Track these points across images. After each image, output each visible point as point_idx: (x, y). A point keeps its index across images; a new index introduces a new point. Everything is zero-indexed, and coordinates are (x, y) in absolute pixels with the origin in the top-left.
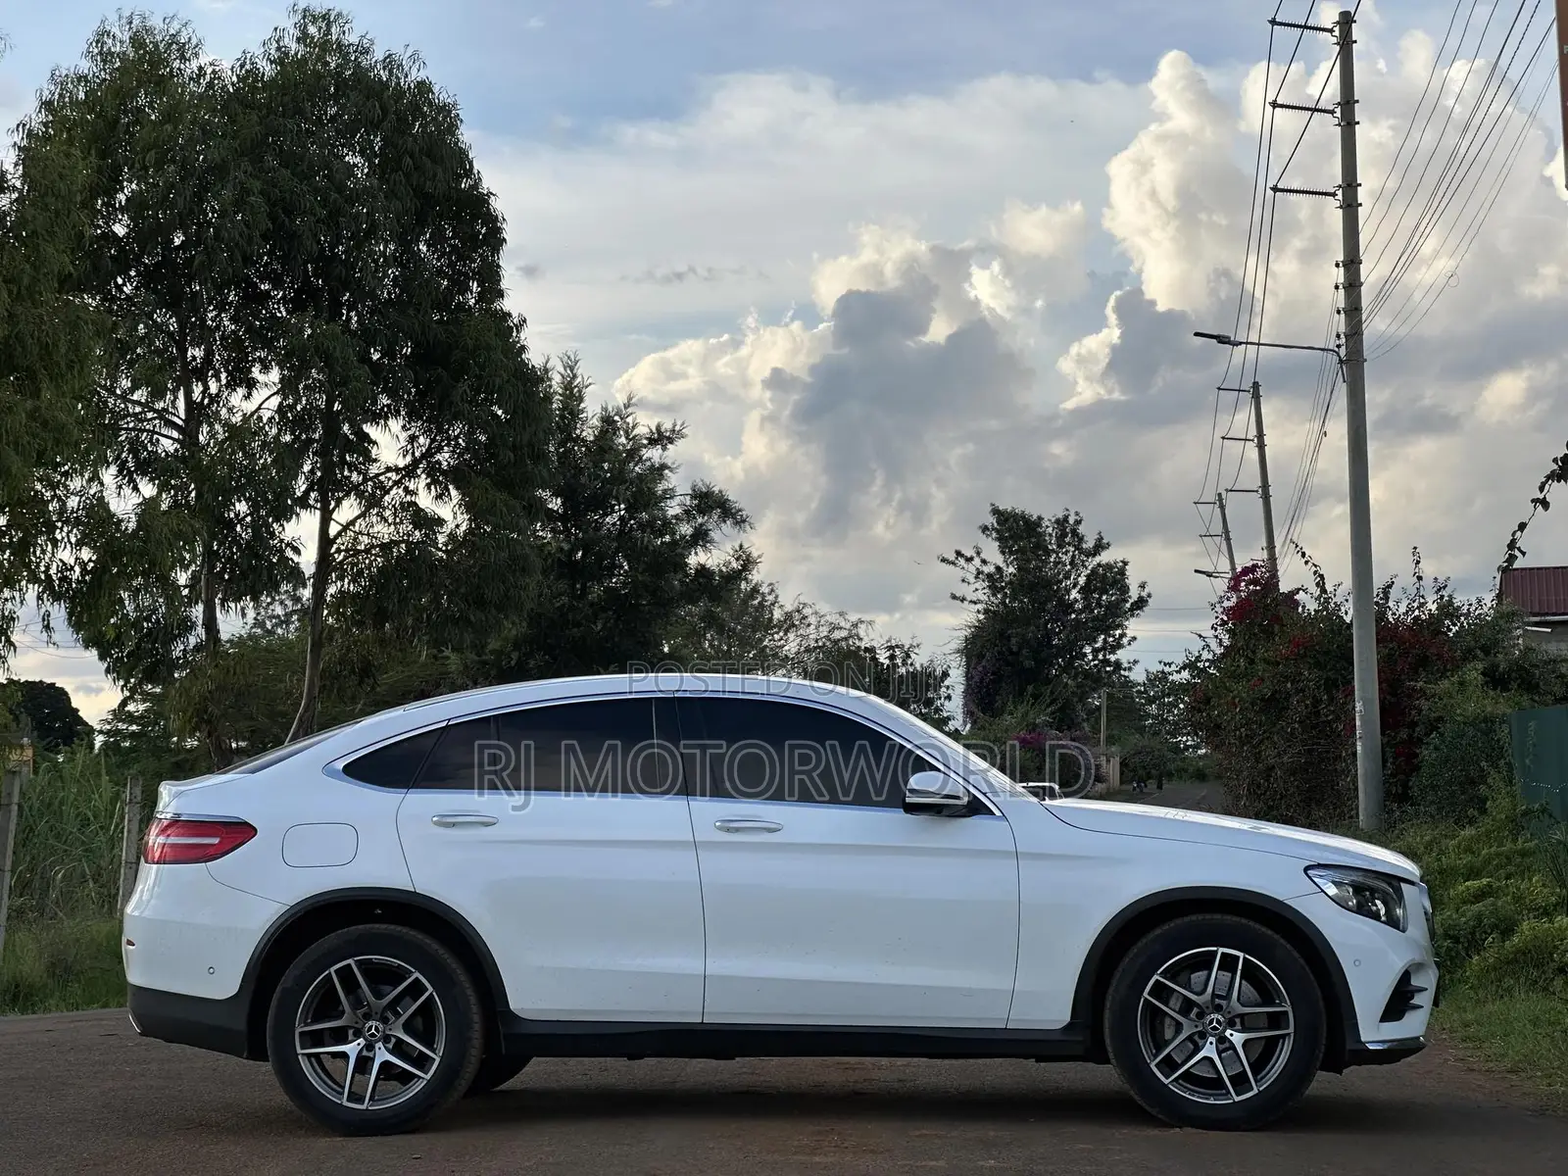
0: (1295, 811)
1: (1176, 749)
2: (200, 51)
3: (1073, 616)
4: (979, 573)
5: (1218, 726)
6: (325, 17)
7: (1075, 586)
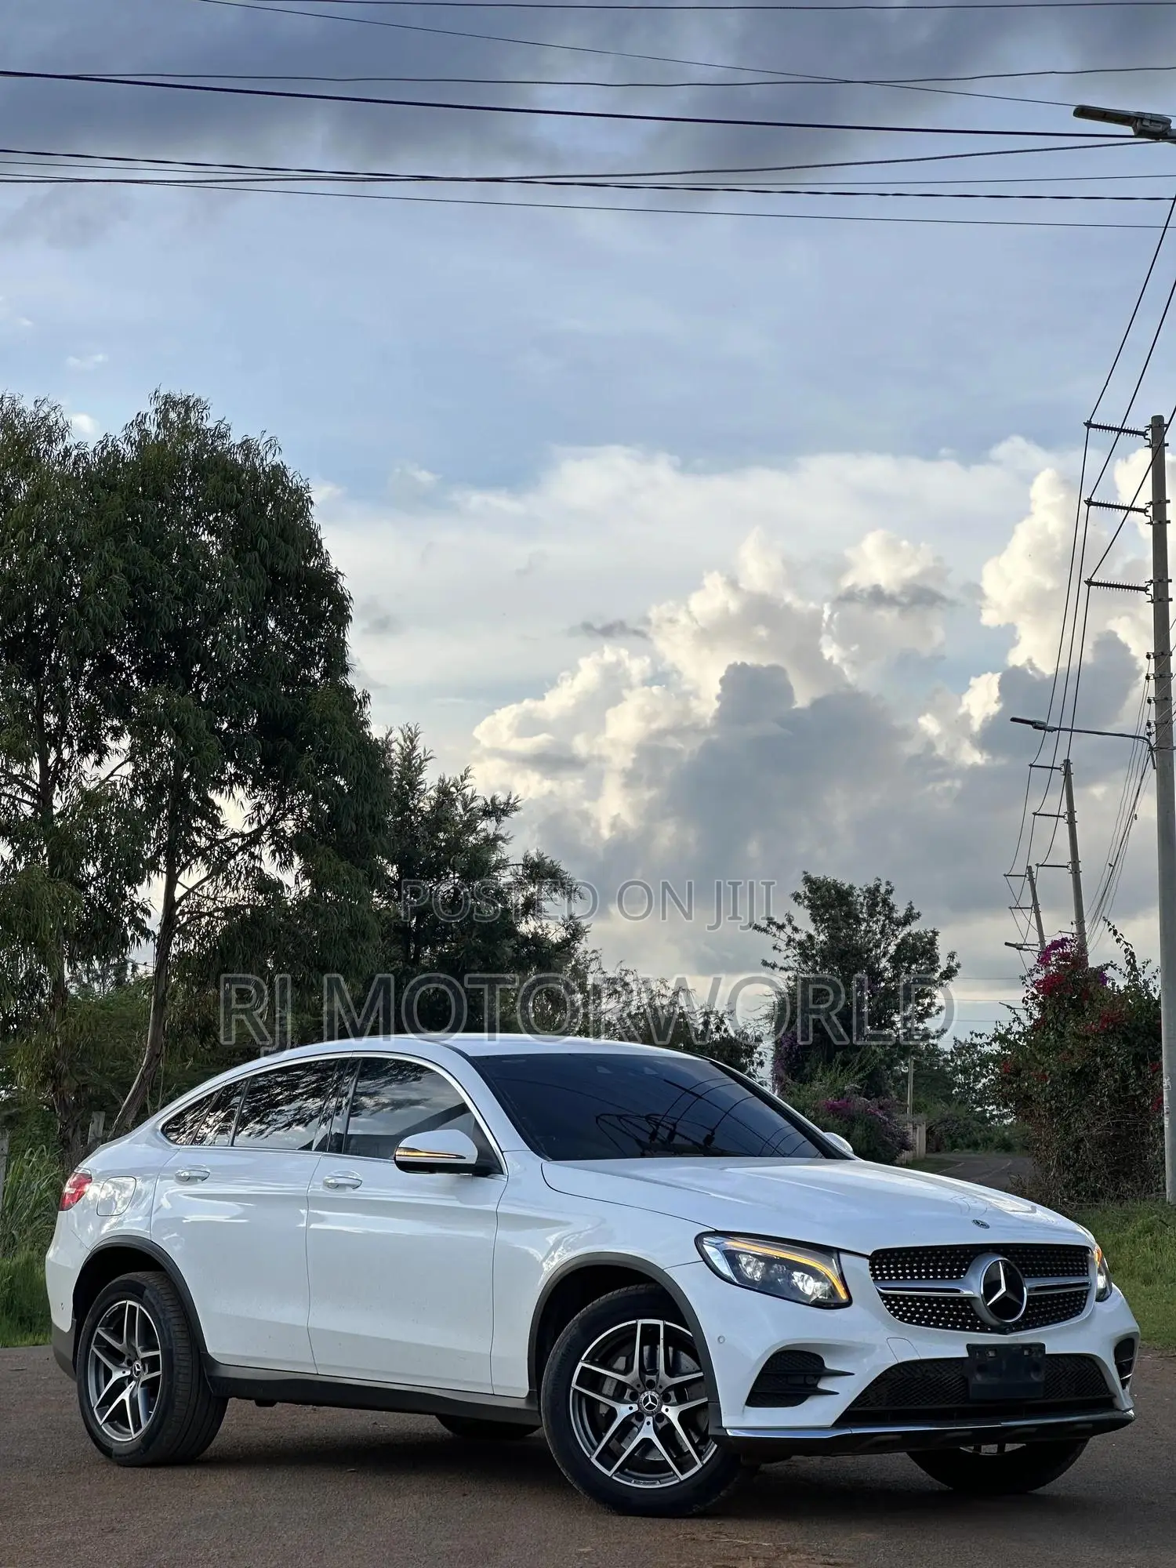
0: (1103, 1183)
1: (982, 1119)
2: (67, 434)
3: (883, 984)
4: (789, 941)
5: (1029, 1098)
6: (185, 403)
7: (884, 955)
